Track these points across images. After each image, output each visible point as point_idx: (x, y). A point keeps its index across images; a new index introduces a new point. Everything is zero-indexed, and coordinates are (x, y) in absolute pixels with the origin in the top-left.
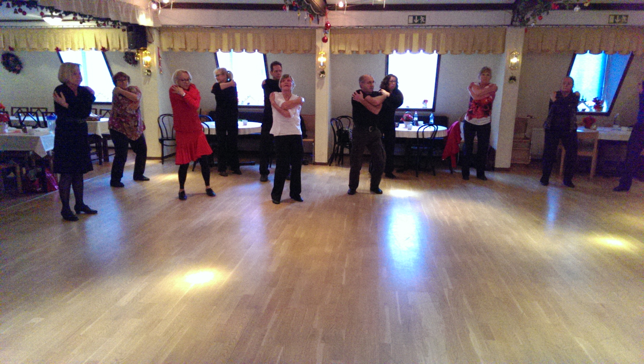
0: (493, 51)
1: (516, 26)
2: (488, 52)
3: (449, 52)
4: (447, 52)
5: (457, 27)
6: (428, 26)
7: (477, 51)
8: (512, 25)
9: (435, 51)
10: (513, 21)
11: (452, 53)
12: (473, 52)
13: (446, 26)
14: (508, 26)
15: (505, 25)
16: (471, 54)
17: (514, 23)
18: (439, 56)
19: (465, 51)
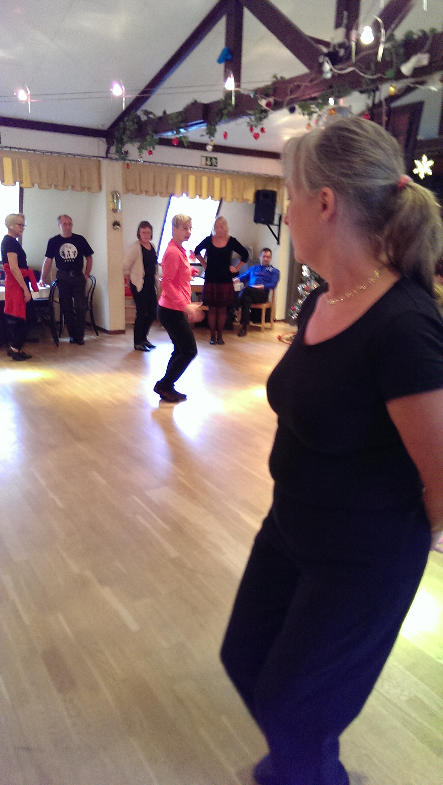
0: (89, 189)
1: (111, 159)
2: (83, 189)
3: (36, 185)
4: (33, 185)
5: (43, 152)
6: (6, 147)
7: (70, 187)
8: (107, 157)
9: (17, 183)
10: (107, 152)
11: (40, 187)
12: (65, 187)
13: (29, 150)
14: (104, 158)
15: (99, 157)
16: (63, 190)
17: (109, 155)
18: (21, 190)
19: (56, 186)
